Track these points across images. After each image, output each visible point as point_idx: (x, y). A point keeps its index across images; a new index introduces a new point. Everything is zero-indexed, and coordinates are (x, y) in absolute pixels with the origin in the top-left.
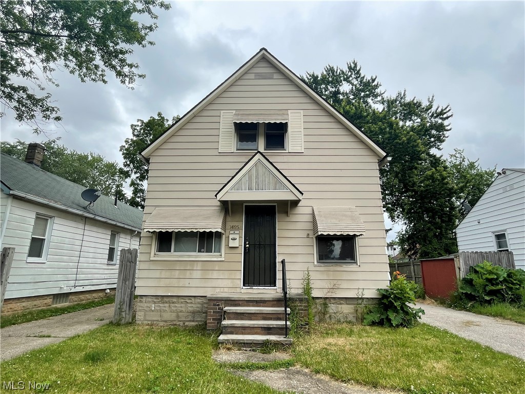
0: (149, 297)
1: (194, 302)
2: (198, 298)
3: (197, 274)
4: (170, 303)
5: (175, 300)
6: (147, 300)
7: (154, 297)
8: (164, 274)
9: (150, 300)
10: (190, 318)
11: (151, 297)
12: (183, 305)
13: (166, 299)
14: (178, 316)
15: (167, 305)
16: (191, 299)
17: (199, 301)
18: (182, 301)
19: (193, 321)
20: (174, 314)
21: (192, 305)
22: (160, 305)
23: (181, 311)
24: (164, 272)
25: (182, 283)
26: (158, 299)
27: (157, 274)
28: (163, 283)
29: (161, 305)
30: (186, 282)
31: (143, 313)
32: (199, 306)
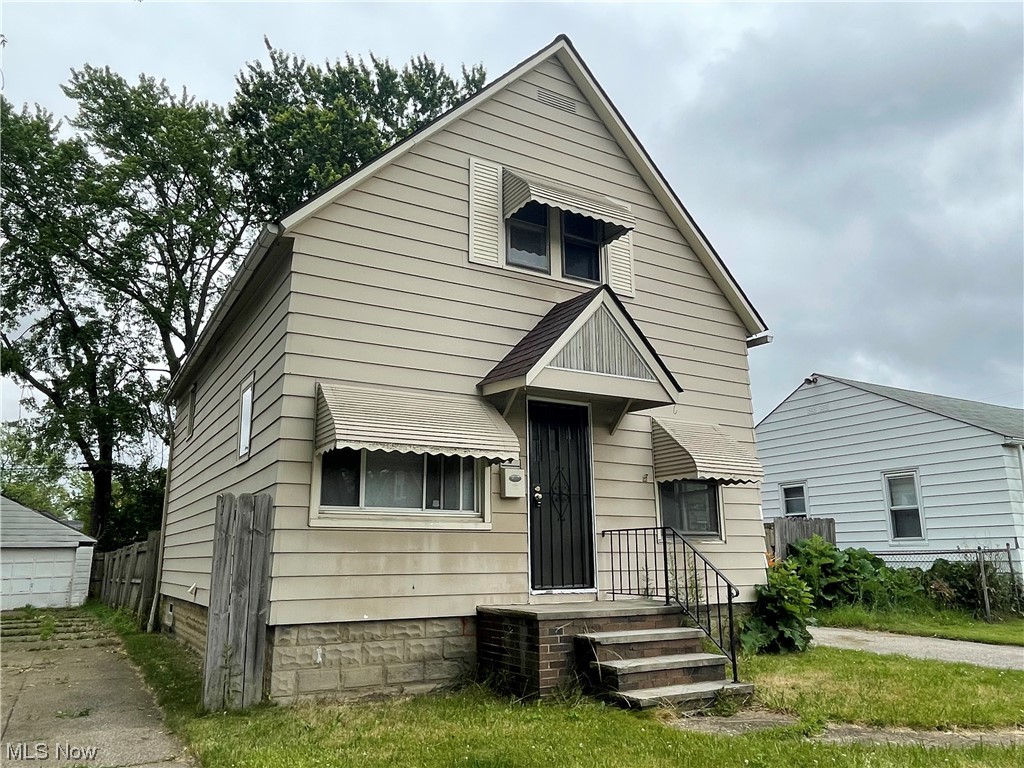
0: (308, 628)
1: (422, 635)
2: (435, 622)
3: (432, 564)
4: (364, 640)
5: (377, 631)
6: (303, 636)
7: (322, 629)
8: (349, 565)
9: (311, 636)
10: (416, 675)
11: (314, 628)
12: (396, 644)
13: (352, 632)
14: (385, 673)
15: (356, 646)
16: (416, 628)
17: (436, 630)
18: (396, 632)
19: (423, 682)
20: (377, 670)
21: (420, 641)
22: (340, 647)
23: (393, 660)
24: (347, 560)
25: (396, 586)
26: (334, 632)
27: (329, 565)
28: (346, 588)
29: (342, 648)
30: (405, 585)
31: (292, 674)
32: (436, 642)
